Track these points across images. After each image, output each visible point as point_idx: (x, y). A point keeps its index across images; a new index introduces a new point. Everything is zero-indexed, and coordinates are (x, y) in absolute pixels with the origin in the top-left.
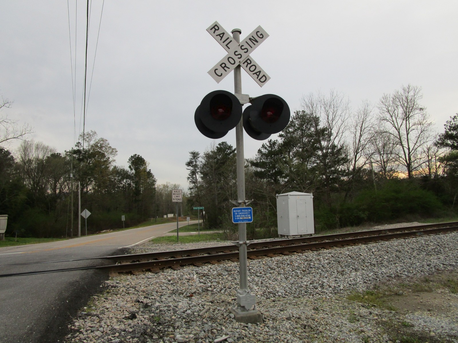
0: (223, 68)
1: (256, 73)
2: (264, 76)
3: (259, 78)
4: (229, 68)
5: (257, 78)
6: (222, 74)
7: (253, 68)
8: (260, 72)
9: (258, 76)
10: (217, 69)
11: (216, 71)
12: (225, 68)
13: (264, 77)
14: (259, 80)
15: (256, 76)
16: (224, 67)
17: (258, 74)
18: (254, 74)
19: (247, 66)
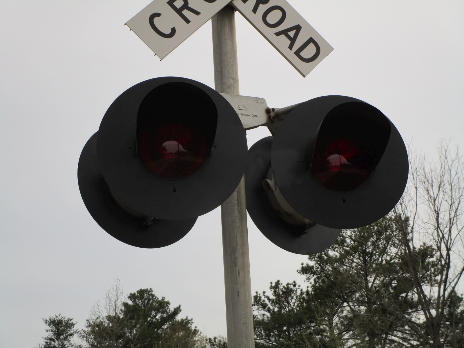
0: (179, 11)
1: (285, 32)
2: (311, 40)
3: (296, 47)
4: (197, 13)
5: (291, 47)
6: (173, 31)
7: (274, 17)
8: (298, 28)
9: (293, 40)
10: (158, 15)
11: (156, 20)
12: (185, 12)
13: (311, 45)
14: (297, 53)
15: (284, 41)
16: (182, 8)
17: (292, 34)
18: (278, 34)
19: (255, 10)
